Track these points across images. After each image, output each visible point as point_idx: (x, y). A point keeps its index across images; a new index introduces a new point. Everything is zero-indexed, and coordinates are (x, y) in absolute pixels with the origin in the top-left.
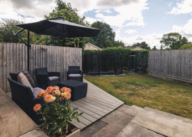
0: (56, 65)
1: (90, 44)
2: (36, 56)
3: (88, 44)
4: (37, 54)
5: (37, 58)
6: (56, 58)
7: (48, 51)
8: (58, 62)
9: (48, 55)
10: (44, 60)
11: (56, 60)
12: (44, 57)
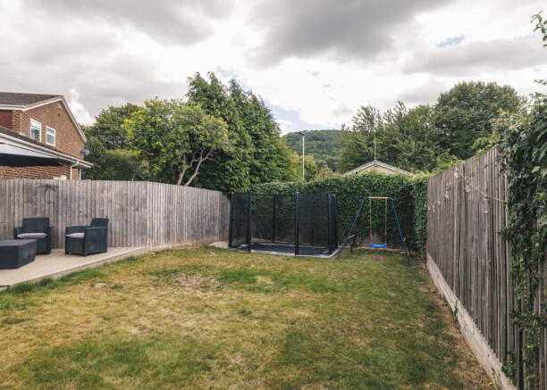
2: (36, 198)
3: (372, 163)
4: (38, 195)
5: (38, 202)
6: (77, 203)
7: (60, 189)
8: (81, 209)
9: (60, 196)
10: (52, 205)
11: (77, 206)
12: (52, 200)
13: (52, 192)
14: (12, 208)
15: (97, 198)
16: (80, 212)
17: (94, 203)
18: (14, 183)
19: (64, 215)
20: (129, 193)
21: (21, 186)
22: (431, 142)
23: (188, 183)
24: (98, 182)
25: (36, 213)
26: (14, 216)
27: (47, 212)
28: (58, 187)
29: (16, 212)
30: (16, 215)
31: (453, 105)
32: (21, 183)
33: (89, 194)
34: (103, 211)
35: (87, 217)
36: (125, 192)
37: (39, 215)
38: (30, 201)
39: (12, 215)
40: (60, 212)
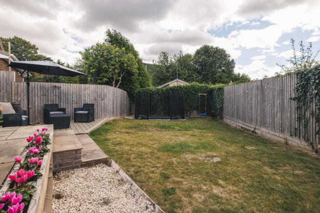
0: (71, 102)
1: (179, 80)
2: (48, 93)
3: (176, 80)
4: (49, 92)
5: (49, 96)
6: (71, 96)
7: (62, 88)
8: (74, 100)
9: (62, 92)
10: (57, 97)
11: (71, 97)
12: (57, 94)
13: (57, 90)
14: (34, 98)
15: (82, 93)
16: (73, 101)
17: (80, 96)
18: (35, 84)
19: (64, 102)
20: (98, 91)
21: (39, 87)
22: (193, 71)
23: (117, 87)
24: (82, 85)
25: (48, 101)
26: (35, 104)
27: (54, 101)
28: (61, 87)
29: (36, 101)
30: (36, 103)
31: (202, 55)
32: (39, 84)
33: (78, 92)
34: (85, 100)
35: (77, 103)
36: (96, 91)
37: (50, 103)
38: (44, 95)
39: (33, 103)
40: (62, 101)
